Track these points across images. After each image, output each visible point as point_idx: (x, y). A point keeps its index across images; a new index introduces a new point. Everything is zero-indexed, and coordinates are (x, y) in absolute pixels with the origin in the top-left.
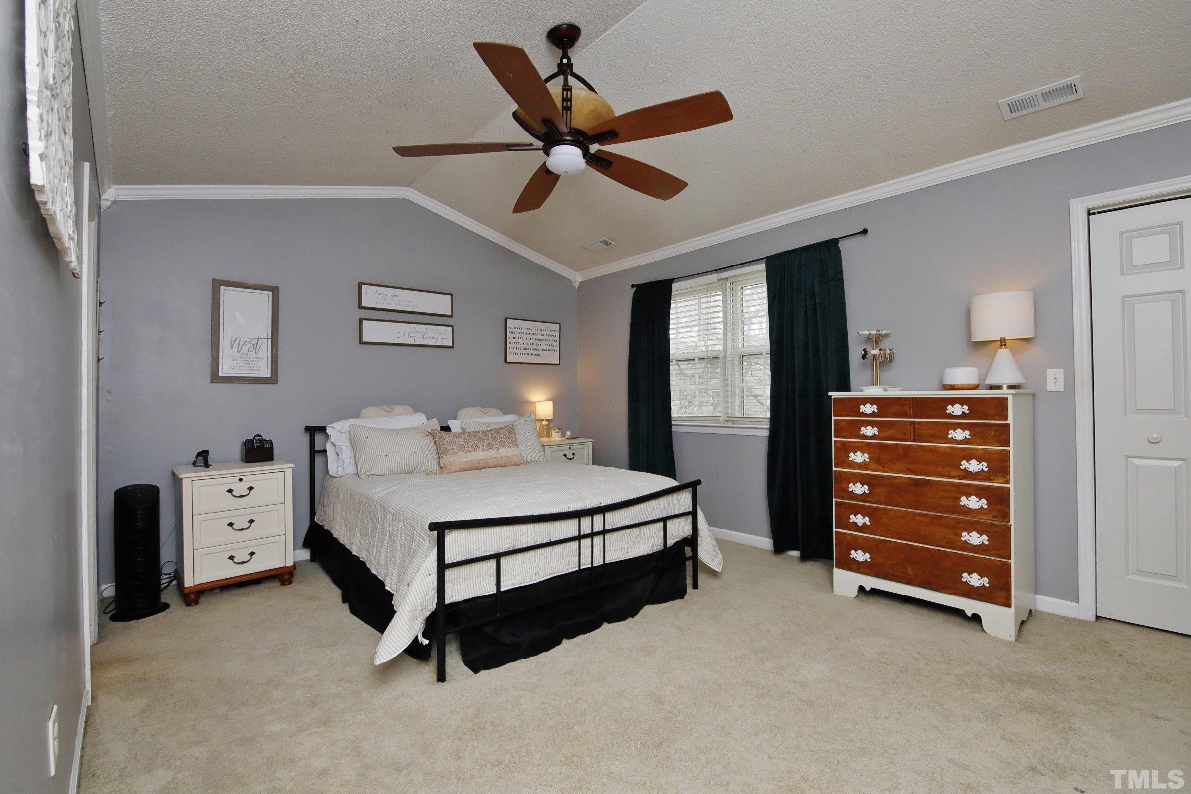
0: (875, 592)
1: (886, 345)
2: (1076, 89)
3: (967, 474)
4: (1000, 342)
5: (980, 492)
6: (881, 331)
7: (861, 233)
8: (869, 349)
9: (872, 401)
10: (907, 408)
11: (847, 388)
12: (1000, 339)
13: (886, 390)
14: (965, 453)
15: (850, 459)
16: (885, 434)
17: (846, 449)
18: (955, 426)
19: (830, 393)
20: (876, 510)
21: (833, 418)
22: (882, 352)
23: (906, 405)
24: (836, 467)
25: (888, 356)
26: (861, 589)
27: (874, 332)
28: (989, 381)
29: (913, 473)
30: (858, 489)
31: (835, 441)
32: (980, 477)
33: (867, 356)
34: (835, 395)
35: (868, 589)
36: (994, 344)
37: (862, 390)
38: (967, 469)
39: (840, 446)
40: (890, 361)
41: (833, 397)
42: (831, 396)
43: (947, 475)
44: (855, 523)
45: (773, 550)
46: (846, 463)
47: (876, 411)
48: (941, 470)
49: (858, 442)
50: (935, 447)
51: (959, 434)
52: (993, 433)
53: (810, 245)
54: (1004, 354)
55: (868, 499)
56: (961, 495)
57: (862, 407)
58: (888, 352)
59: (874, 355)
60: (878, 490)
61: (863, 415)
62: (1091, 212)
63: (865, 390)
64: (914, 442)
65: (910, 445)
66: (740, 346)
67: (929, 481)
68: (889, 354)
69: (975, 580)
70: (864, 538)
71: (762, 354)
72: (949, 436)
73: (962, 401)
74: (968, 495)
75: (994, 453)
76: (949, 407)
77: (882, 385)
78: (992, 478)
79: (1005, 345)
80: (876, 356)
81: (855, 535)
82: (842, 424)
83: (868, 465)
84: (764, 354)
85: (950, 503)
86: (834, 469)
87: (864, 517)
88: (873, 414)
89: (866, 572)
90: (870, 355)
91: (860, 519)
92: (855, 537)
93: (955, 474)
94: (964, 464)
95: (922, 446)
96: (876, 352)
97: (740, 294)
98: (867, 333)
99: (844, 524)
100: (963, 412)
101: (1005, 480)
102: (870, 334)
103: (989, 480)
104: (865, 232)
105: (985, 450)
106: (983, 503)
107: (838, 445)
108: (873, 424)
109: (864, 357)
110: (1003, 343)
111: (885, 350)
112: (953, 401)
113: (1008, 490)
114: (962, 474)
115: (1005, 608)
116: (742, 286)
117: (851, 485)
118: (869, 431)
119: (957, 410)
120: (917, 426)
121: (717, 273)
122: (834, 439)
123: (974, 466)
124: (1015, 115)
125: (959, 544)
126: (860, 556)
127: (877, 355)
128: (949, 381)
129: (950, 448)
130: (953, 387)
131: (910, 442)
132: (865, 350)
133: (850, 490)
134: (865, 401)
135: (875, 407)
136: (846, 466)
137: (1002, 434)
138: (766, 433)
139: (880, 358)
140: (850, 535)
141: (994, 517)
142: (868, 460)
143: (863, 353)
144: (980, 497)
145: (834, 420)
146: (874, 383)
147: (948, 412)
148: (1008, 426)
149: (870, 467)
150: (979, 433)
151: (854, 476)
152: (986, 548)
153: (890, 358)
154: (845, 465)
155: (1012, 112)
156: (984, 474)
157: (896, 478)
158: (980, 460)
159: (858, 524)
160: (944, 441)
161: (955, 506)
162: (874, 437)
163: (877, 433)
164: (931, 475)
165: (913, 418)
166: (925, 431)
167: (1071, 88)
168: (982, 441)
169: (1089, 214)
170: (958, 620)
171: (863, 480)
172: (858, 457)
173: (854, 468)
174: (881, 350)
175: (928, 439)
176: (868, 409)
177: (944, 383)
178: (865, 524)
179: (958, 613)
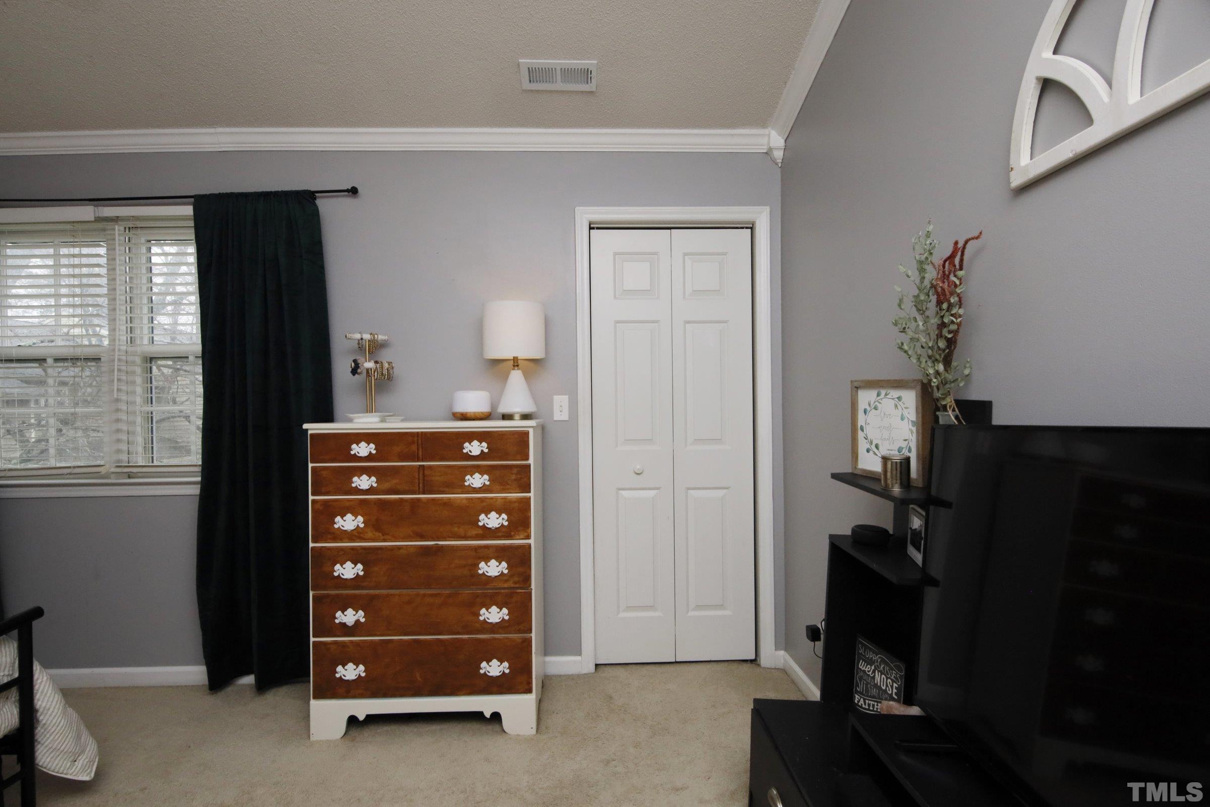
0: (372, 719)
1: (386, 356)
2: (591, 77)
3: (488, 533)
4: (512, 361)
5: (500, 554)
6: (376, 336)
7: (347, 191)
8: (361, 360)
9: (368, 437)
10: (414, 448)
11: (329, 417)
12: (512, 358)
13: (383, 421)
14: (485, 504)
15: (336, 526)
16: (386, 485)
17: (331, 511)
18: (473, 470)
19: (306, 426)
20: (373, 598)
21: (310, 465)
22: (378, 365)
23: (413, 443)
24: (314, 541)
25: (385, 372)
26: (352, 721)
27: (367, 337)
28: (503, 409)
29: (422, 537)
30: (348, 571)
31: (313, 501)
32: (500, 534)
33: (359, 371)
34: (313, 428)
35: (361, 717)
36: (505, 363)
37: (350, 420)
38: (486, 525)
39: (321, 508)
40: (388, 379)
41: (310, 432)
42: (307, 430)
43: (463, 535)
44: (343, 625)
45: (207, 683)
46: (330, 533)
47: (374, 452)
48: (456, 529)
49: (348, 500)
50: (450, 499)
51: (477, 480)
52: (513, 477)
53: (271, 192)
54: (516, 376)
55: (364, 584)
56: (479, 561)
57: (354, 446)
58: (386, 365)
59: (367, 370)
60: (376, 569)
61: (356, 458)
62: (592, 226)
63: (355, 421)
64: (424, 493)
65: (419, 500)
66: (146, 341)
67: (442, 546)
68: (387, 369)
69: (494, 668)
70: (357, 644)
71: (188, 357)
72: (466, 484)
73: (481, 436)
74: (487, 560)
75: (515, 502)
76: (466, 445)
77: (378, 412)
78: (512, 533)
79: (518, 366)
80: (370, 372)
81: (343, 642)
82: (324, 473)
83: (362, 533)
84: (191, 358)
85: (466, 572)
86: (311, 545)
87: (357, 612)
88: (370, 458)
89: (359, 694)
90: (362, 368)
91: (349, 617)
92: (343, 645)
93: (474, 532)
94: (483, 520)
95: (433, 499)
96: (370, 365)
97: (144, 250)
98: (358, 336)
99: (327, 627)
100: (482, 451)
101: (526, 534)
102: (362, 339)
103: (509, 537)
104: (354, 191)
105: (505, 498)
106: (503, 567)
107: (318, 506)
108: (369, 472)
109: (354, 371)
110: (515, 363)
111: (382, 363)
112: (471, 436)
113: (530, 546)
114: (480, 532)
115: (526, 695)
116: (149, 238)
117: (338, 567)
118: (364, 482)
119: (475, 448)
120: (427, 472)
121: (95, 206)
122: (311, 498)
123: (493, 520)
124: (535, 86)
125: (477, 625)
126: (350, 672)
127: (371, 369)
128: (460, 408)
129: (467, 499)
130: (464, 417)
131: (419, 494)
132: (355, 361)
133: (336, 574)
134: (358, 438)
135: (372, 446)
136: (330, 539)
137: (523, 477)
138: (196, 490)
139: (376, 374)
140: (335, 642)
141: (515, 583)
142: (362, 526)
143: (353, 364)
144: (499, 560)
145: (312, 467)
146: (369, 410)
147: (465, 451)
148: (529, 466)
149: (366, 536)
150: (499, 478)
151: (341, 553)
152: (507, 624)
153: (388, 375)
154: (329, 536)
155: (530, 81)
156: (504, 530)
157: (399, 548)
158: (499, 513)
159: (347, 624)
160: (460, 490)
161: (472, 576)
162: (370, 491)
163: (375, 485)
164: (445, 538)
165: (423, 461)
166: (437, 478)
167: (586, 75)
168: (502, 487)
169: (591, 228)
170: (475, 726)
171: (355, 556)
172: (348, 523)
173: (341, 541)
174: (376, 362)
175: (441, 489)
176: (362, 449)
177: (453, 411)
178: (357, 621)
179: (476, 717)
